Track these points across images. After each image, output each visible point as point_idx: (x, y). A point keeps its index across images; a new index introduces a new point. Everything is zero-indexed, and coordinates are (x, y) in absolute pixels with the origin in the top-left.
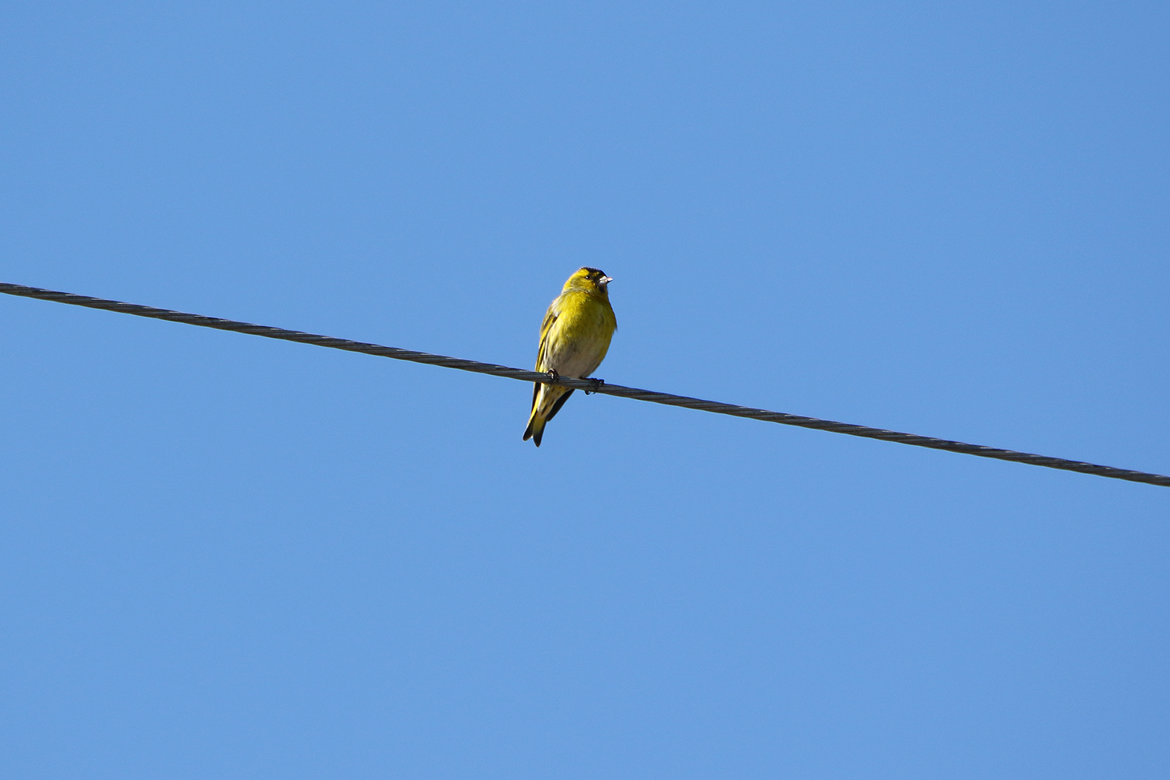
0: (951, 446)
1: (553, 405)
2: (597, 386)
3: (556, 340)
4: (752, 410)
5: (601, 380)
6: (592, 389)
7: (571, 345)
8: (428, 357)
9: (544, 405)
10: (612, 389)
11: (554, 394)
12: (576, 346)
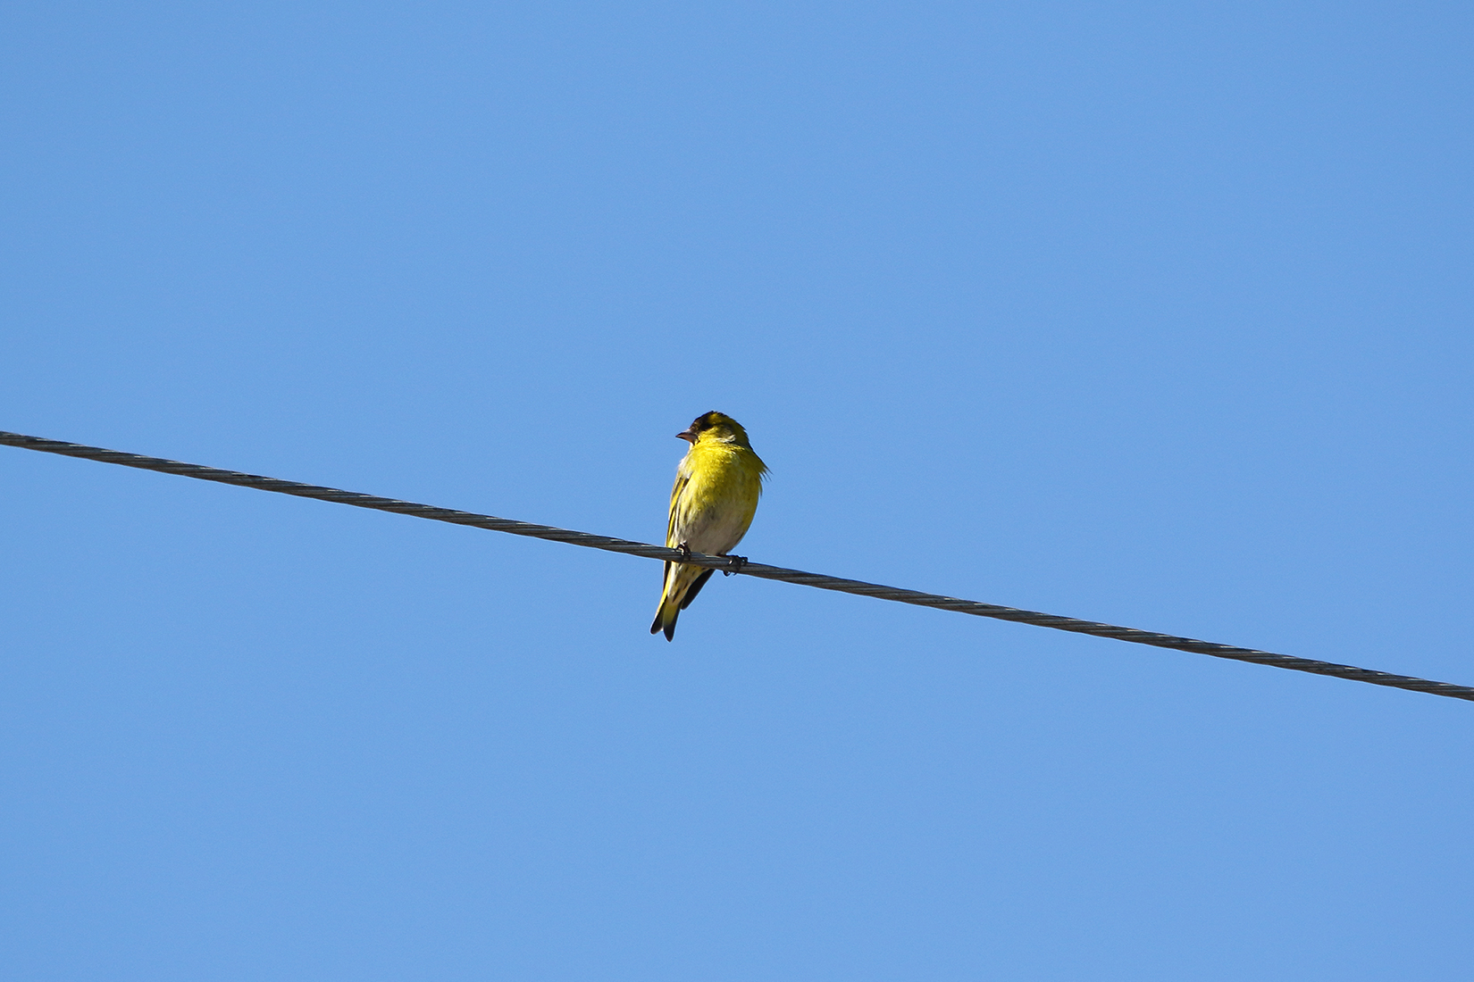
0: (1184, 644)
1: (687, 588)
2: (740, 565)
3: (690, 506)
4: (933, 597)
5: (743, 558)
6: (732, 568)
7: (709, 511)
8: (526, 527)
9: (677, 588)
10: (757, 569)
11: (688, 574)
12: (714, 512)
